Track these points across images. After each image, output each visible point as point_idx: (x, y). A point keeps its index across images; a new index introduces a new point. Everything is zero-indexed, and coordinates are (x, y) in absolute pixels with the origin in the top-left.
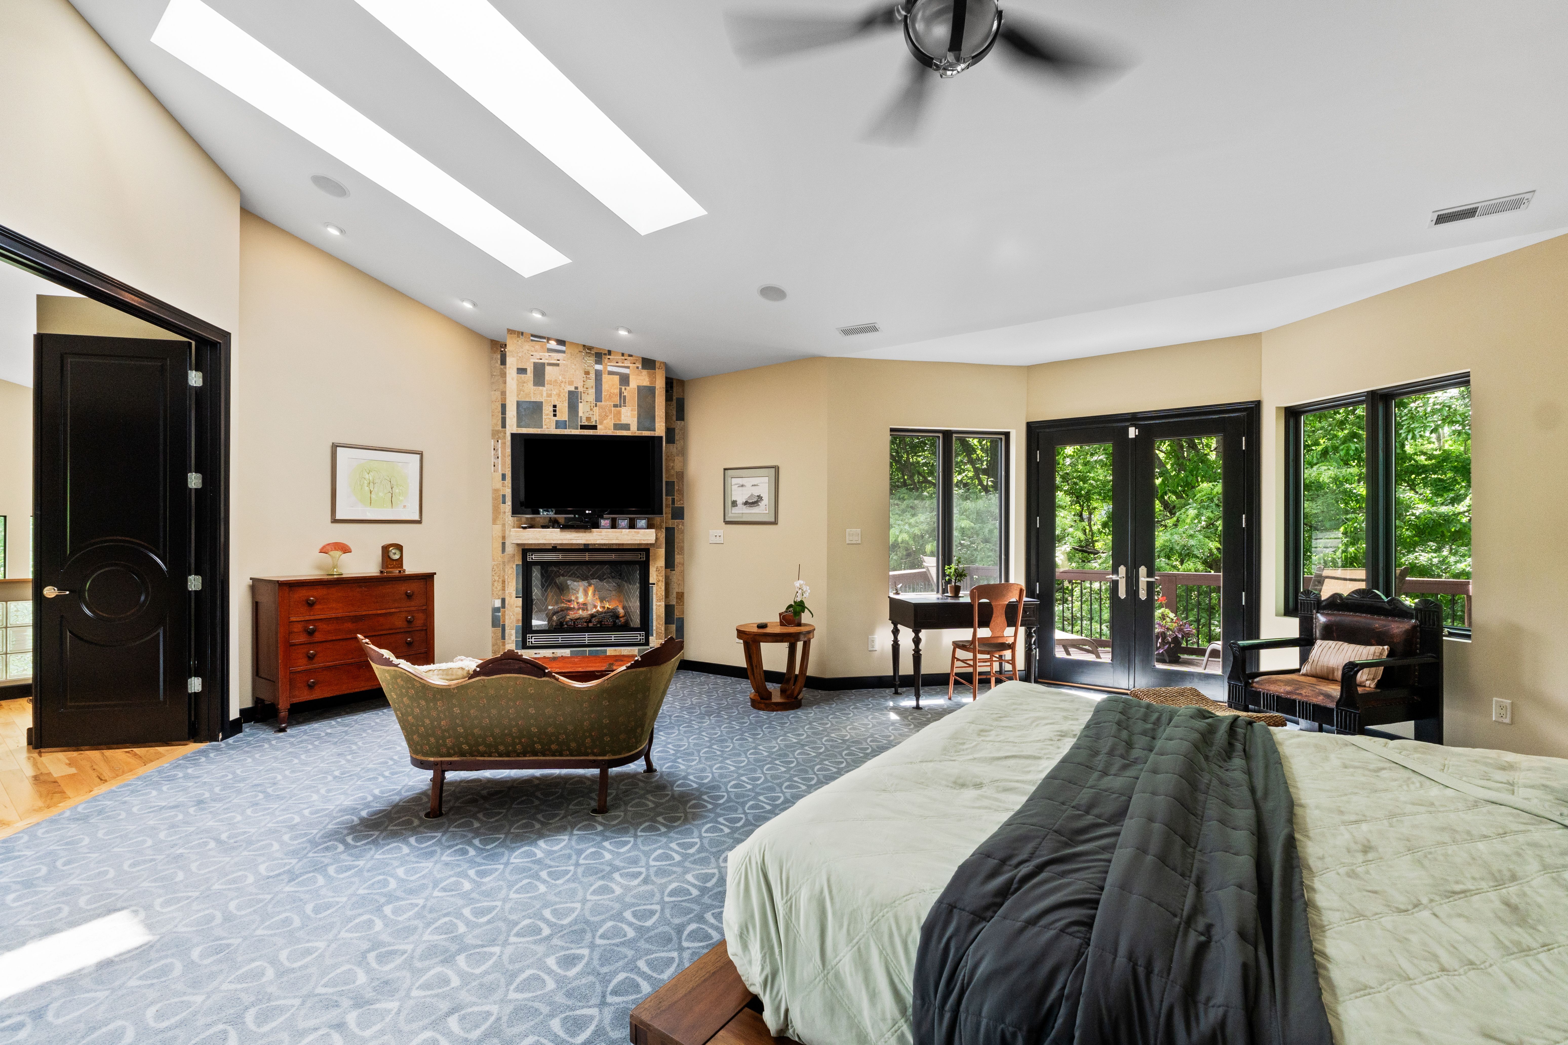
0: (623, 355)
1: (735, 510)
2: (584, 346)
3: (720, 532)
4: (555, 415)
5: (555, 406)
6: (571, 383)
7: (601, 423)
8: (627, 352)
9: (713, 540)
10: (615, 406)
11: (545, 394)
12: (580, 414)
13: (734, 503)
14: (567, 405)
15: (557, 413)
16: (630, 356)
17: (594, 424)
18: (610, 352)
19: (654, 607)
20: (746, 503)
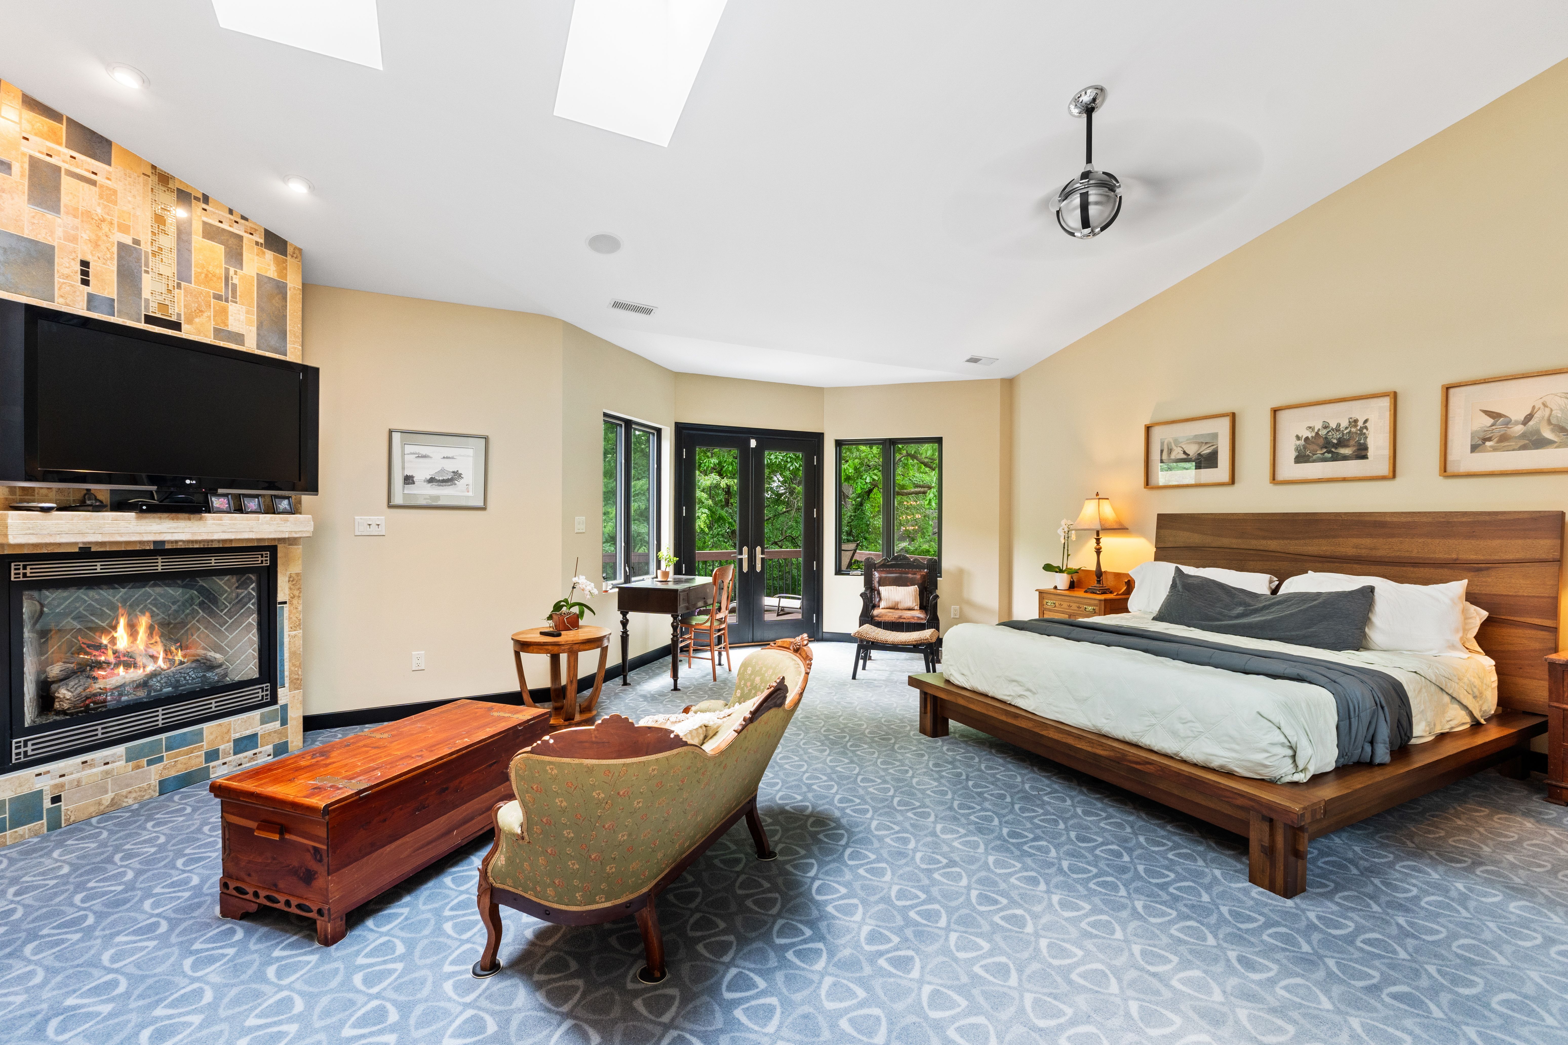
0: (231, 212)
1: (410, 490)
2: (154, 167)
3: (381, 519)
4: (85, 282)
5: (85, 264)
6: (124, 229)
7: (190, 321)
8: (239, 209)
9: (362, 530)
10: (218, 297)
11: (59, 232)
12: (146, 294)
13: (408, 480)
14: (115, 268)
15: (91, 278)
16: (243, 218)
17: (174, 318)
18: (206, 199)
19: (286, 640)
20: (431, 480)
